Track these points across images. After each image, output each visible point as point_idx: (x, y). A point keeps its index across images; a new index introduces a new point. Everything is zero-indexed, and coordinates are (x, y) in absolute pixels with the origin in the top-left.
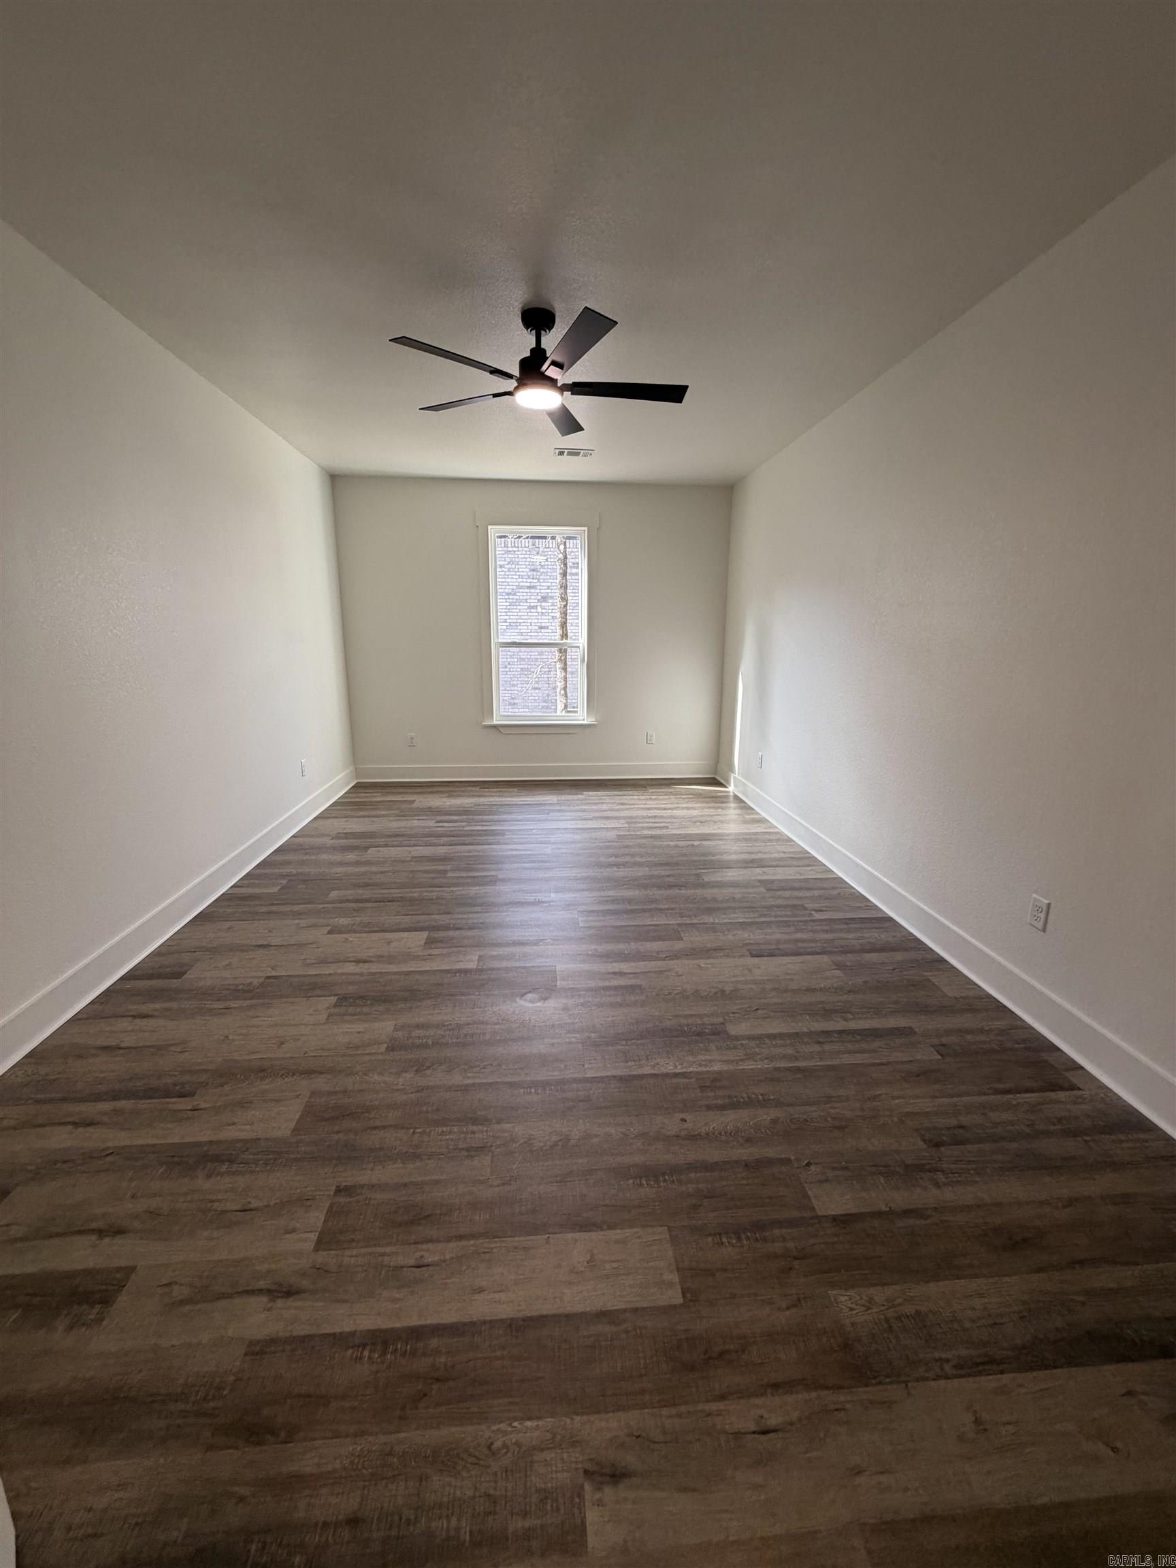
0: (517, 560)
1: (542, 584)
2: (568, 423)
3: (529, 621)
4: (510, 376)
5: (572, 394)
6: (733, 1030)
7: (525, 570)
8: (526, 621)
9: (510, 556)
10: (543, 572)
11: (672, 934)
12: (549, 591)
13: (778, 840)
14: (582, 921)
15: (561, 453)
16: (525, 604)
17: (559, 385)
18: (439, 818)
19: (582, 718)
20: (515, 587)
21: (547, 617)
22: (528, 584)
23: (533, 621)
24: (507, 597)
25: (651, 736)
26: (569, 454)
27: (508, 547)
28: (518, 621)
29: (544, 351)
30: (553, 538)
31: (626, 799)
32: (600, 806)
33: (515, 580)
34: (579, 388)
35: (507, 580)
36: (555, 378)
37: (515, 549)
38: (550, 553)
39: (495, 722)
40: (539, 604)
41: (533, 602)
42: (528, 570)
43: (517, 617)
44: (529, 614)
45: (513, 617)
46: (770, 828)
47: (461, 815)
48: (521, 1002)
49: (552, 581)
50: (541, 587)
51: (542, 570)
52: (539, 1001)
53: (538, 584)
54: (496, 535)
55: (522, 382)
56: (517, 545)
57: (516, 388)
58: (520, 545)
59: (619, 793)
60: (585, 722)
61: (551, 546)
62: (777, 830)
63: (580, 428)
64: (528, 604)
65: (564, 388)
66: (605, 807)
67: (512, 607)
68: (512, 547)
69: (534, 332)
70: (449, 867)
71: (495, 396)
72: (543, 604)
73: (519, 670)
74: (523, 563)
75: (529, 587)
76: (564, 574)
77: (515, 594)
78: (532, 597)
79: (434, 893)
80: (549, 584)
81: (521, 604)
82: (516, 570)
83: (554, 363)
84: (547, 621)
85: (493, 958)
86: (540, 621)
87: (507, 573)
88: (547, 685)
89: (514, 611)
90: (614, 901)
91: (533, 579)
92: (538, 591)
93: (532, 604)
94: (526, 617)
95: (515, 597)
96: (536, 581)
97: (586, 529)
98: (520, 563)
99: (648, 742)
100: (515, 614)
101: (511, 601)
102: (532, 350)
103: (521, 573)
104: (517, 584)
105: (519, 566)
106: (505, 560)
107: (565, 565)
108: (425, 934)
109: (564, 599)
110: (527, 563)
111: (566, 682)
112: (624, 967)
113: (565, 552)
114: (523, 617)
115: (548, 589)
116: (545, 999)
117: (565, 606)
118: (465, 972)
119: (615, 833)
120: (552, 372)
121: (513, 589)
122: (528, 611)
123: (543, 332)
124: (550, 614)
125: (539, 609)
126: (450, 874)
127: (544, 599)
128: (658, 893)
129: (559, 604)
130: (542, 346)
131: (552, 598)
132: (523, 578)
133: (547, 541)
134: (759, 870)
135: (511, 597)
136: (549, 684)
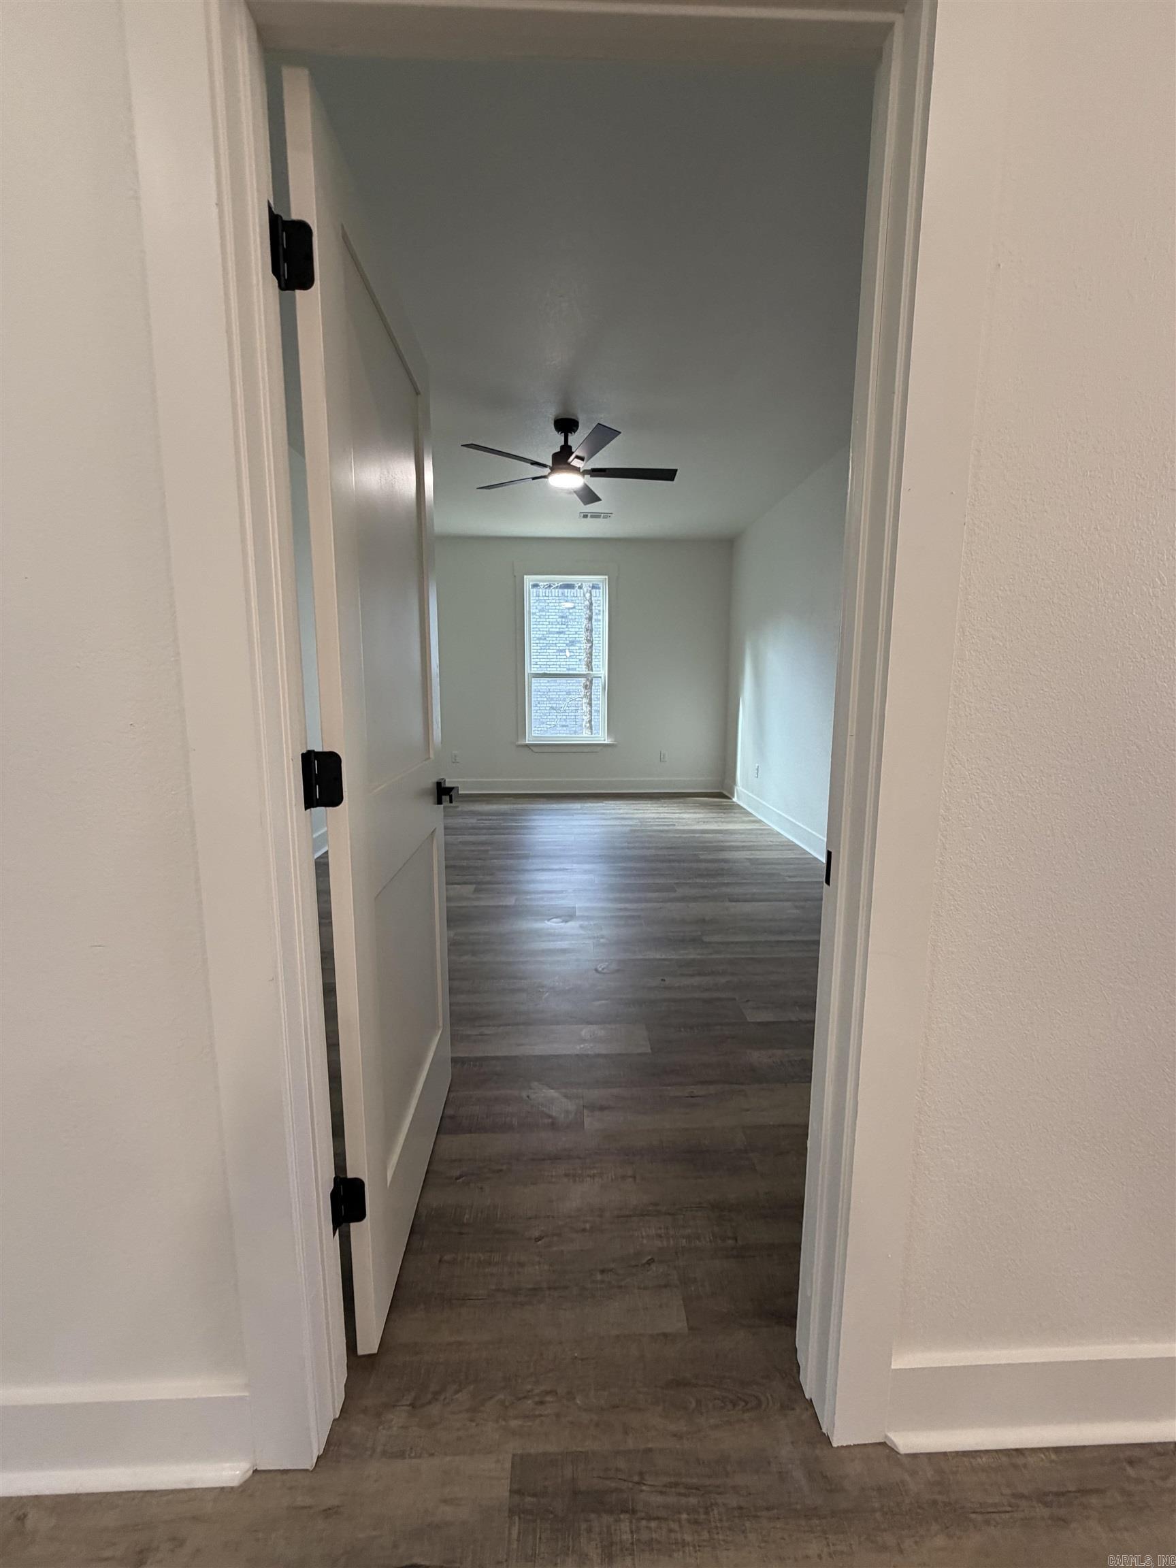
0: (547, 608)
1: (570, 630)
2: (589, 496)
3: (558, 663)
4: (544, 466)
5: (591, 476)
6: (706, 939)
7: (555, 617)
8: (555, 663)
9: (541, 604)
10: (571, 619)
11: (671, 889)
12: (577, 636)
13: (769, 834)
14: (597, 880)
15: (585, 516)
16: (555, 648)
17: (581, 471)
18: (480, 817)
19: (603, 739)
20: (545, 633)
21: (575, 660)
22: (557, 630)
23: (562, 663)
24: (537, 642)
25: (664, 755)
26: (592, 517)
27: (539, 596)
28: (548, 663)
29: (570, 447)
30: (580, 587)
31: (638, 806)
32: (618, 811)
33: (545, 626)
34: (596, 472)
35: (539, 626)
36: (578, 466)
37: (545, 598)
38: (577, 601)
39: (527, 742)
40: (567, 648)
41: (562, 646)
42: (557, 617)
43: (547, 660)
44: (558, 657)
45: (544, 660)
46: (764, 826)
47: (499, 816)
48: (549, 923)
49: (579, 626)
50: (570, 633)
51: (570, 617)
52: (562, 922)
53: (567, 629)
54: (531, 583)
55: (553, 470)
56: (547, 595)
57: (549, 474)
58: (550, 595)
59: (634, 802)
60: (606, 742)
61: (579, 595)
62: (769, 828)
63: (598, 499)
64: (558, 648)
65: (585, 472)
66: (621, 811)
67: (542, 651)
68: (543, 596)
69: (563, 434)
70: (489, 848)
71: (534, 479)
72: (571, 648)
73: (548, 708)
74: (553, 611)
75: (558, 633)
76: (590, 619)
77: (545, 639)
78: (561, 642)
79: (479, 863)
80: (577, 630)
81: (551, 648)
82: (547, 617)
83: (577, 457)
84: (574, 663)
85: (527, 899)
86: (568, 663)
87: (538, 620)
88: (574, 723)
89: (544, 654)
90: (624, 869)
91: (562, 624)
92: (566, 636)
93: (561, 648)
94: (555, 660)
95: (545, 642)
96: (565, 626)
97: (607, 577)
98: (550, 611)
99: (662, 760)
100: (545, 657)
101: (541, 645)
102: (562, 447)
103: (551, 620)
104: (547, 630)
105: (549, 614)
106: (536, 608)
107: (591, 610)
108: (474, 886)
109: (590, 641)
110: (557, 611)
111: (591, 716)
112: (627, 905)
113: (591, 599)
114: (552, 660)
115: (576, 634)
116: (566, 922)
117: (591, 647)
118: (506, 907)
119: (629, 828)
120: (576, 463)
121: (543, 634)
122: (558, 654)
123: (569, 434)
124: (577, 657)
125: (568, 654)
126: (490, 853)
127: (572, 643)
128: (659, 865)
129: (585, 645)
130: (569, 444)
131: (579, 642)
132: (552, 624)
133: (575, 590)
134: (749, 852)
135: (541, 641)
136: (576, 722)
